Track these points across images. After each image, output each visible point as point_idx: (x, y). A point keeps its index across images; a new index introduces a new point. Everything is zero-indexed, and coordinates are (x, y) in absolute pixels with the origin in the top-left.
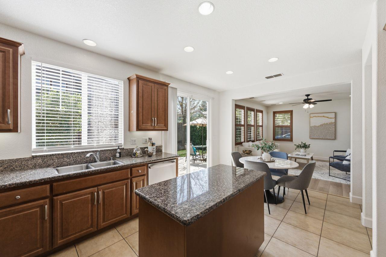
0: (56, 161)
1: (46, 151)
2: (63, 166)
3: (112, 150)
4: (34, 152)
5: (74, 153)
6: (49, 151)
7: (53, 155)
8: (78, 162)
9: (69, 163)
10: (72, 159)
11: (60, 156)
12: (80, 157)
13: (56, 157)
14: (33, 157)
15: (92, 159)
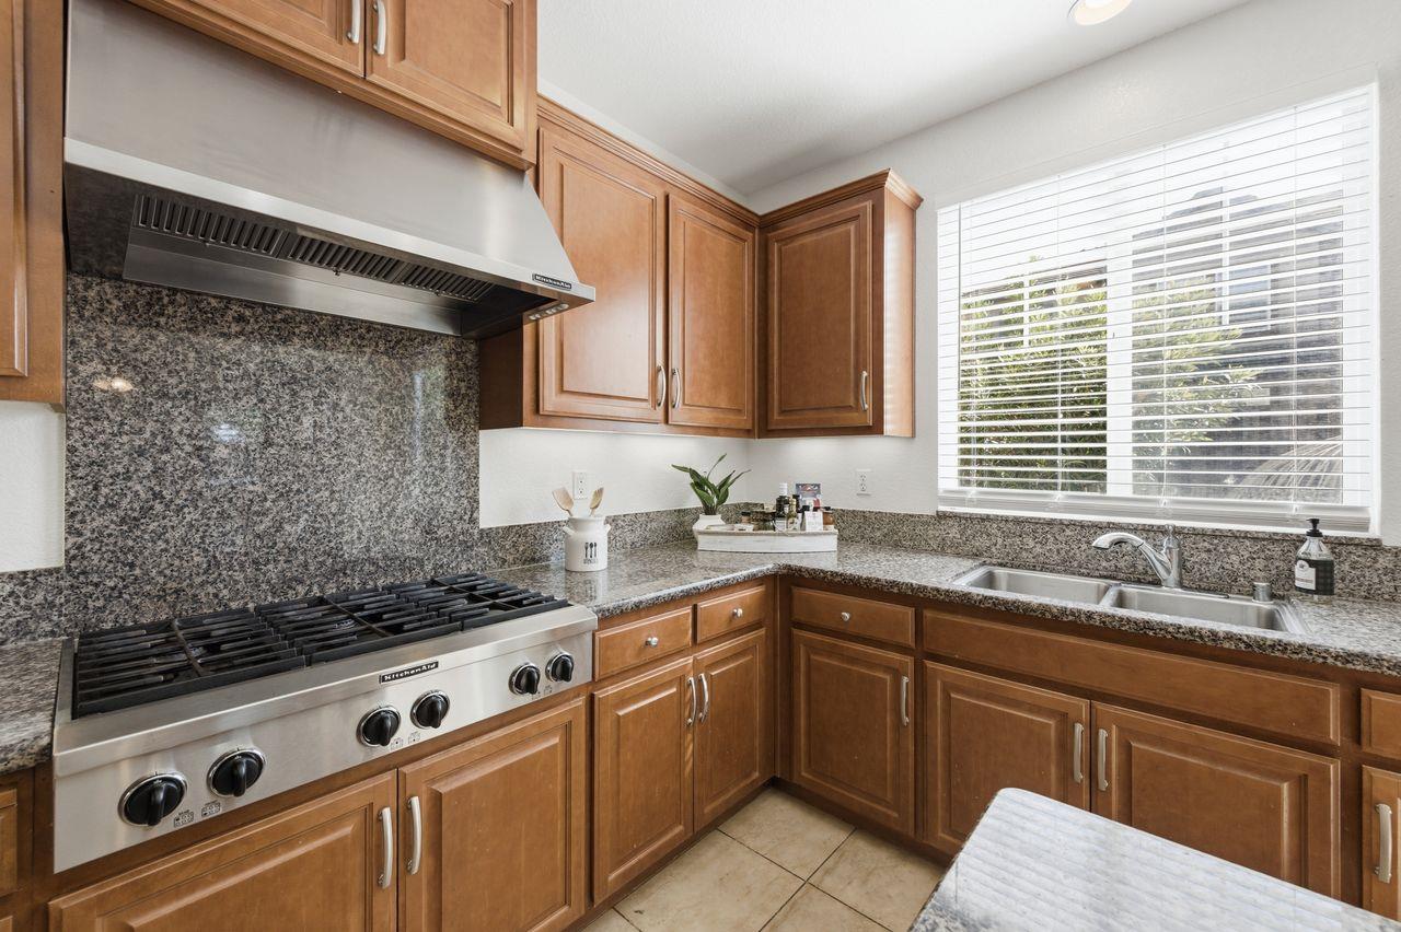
0: (1000, 541)
1: (971, 503)
2: (1018, 567)
3: (1272, 539)
4: (945, 501)
5: (1061, 522)
6: (981, 503)
7: (987, 518)
8: (1075, 564)
9: (1042, 559)
10: (1054, 548)
11: (1010, 525)
12: (1084, 546)
13: (999, 529)
14: (942, 517)
15: (1141, 568)
